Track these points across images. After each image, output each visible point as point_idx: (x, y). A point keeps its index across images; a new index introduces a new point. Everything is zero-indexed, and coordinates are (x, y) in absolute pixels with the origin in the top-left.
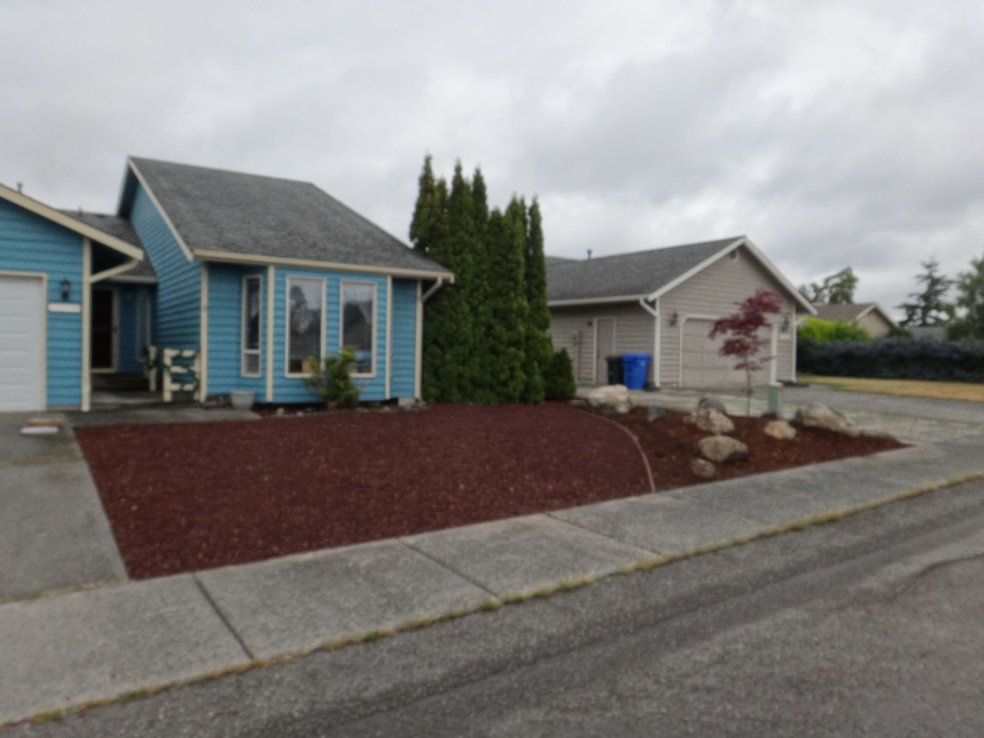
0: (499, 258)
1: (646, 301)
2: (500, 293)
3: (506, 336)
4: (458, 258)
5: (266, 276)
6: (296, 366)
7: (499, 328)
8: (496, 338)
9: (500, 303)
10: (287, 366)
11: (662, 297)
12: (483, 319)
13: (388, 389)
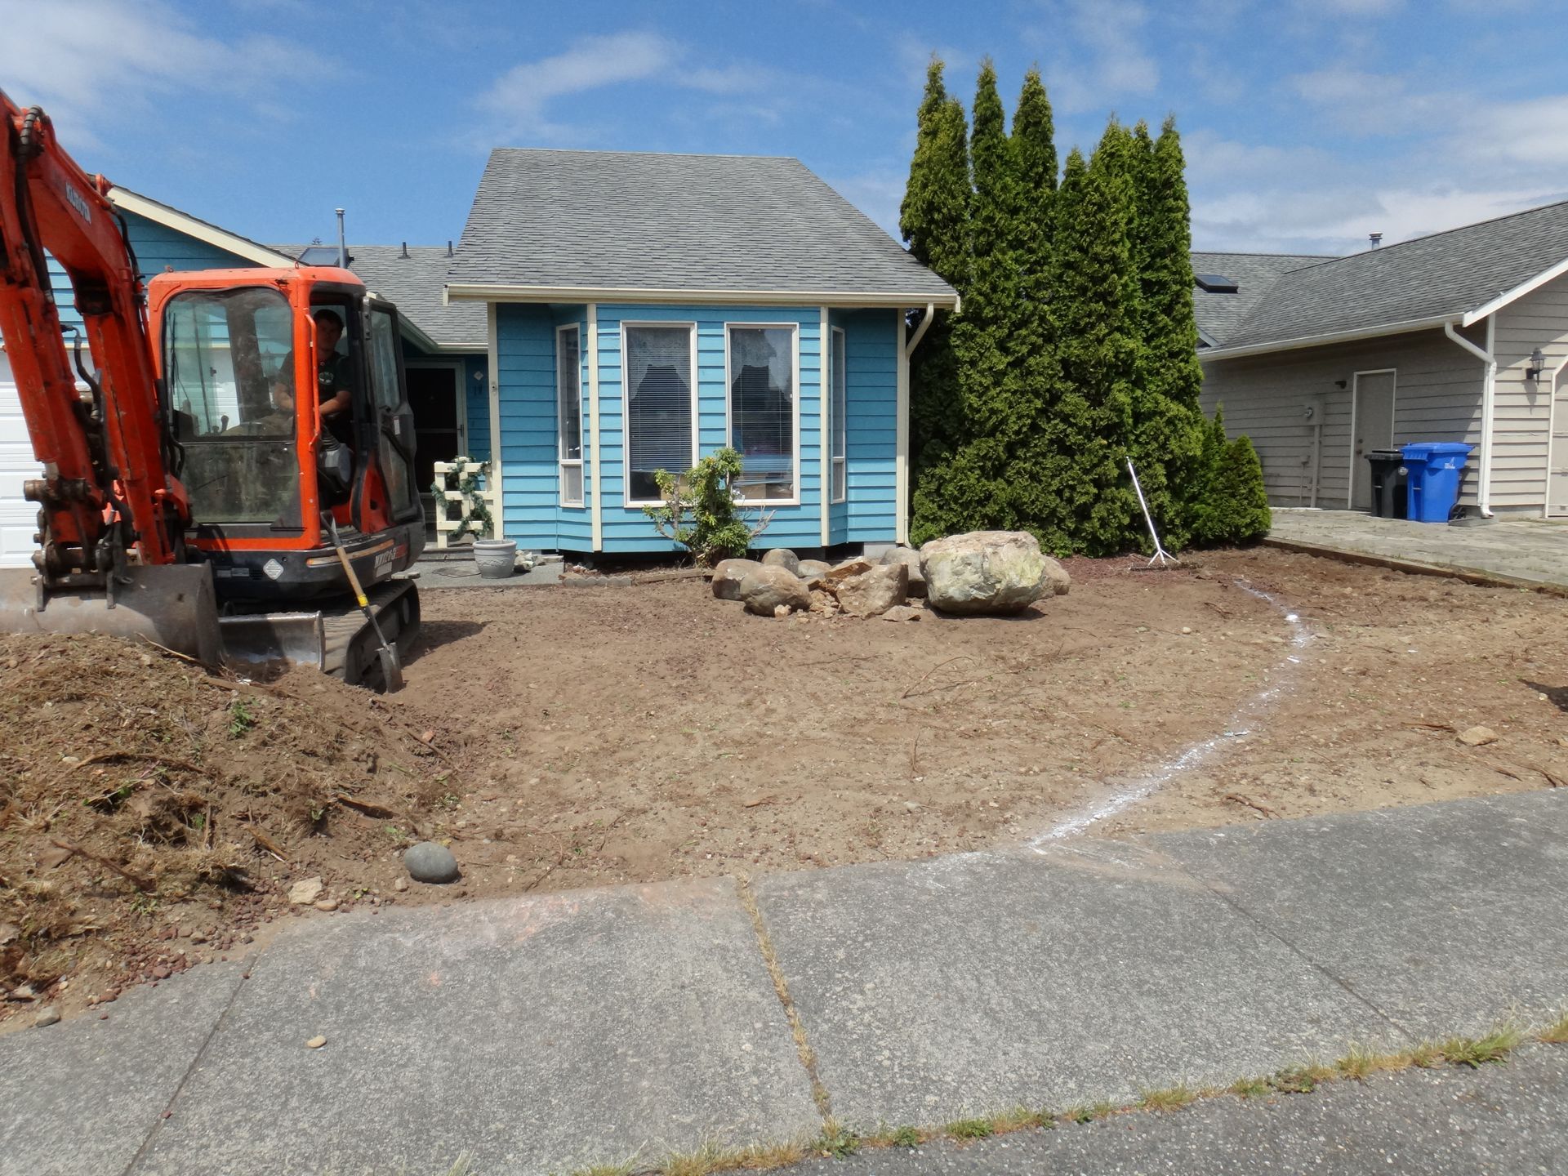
0: (1075, 255)
1: (1458, 328)
2: (1077, 330)
3: (1086, 415)
4: (985, 262)
5: (585, 324)
6: (643, 486)
7: (1073, 400)
8: (1065, 419)
9: (1073, 348)
10: (625, 485)
11: (1500, 313)
12: (1039, 381)
13: (824, 527)
